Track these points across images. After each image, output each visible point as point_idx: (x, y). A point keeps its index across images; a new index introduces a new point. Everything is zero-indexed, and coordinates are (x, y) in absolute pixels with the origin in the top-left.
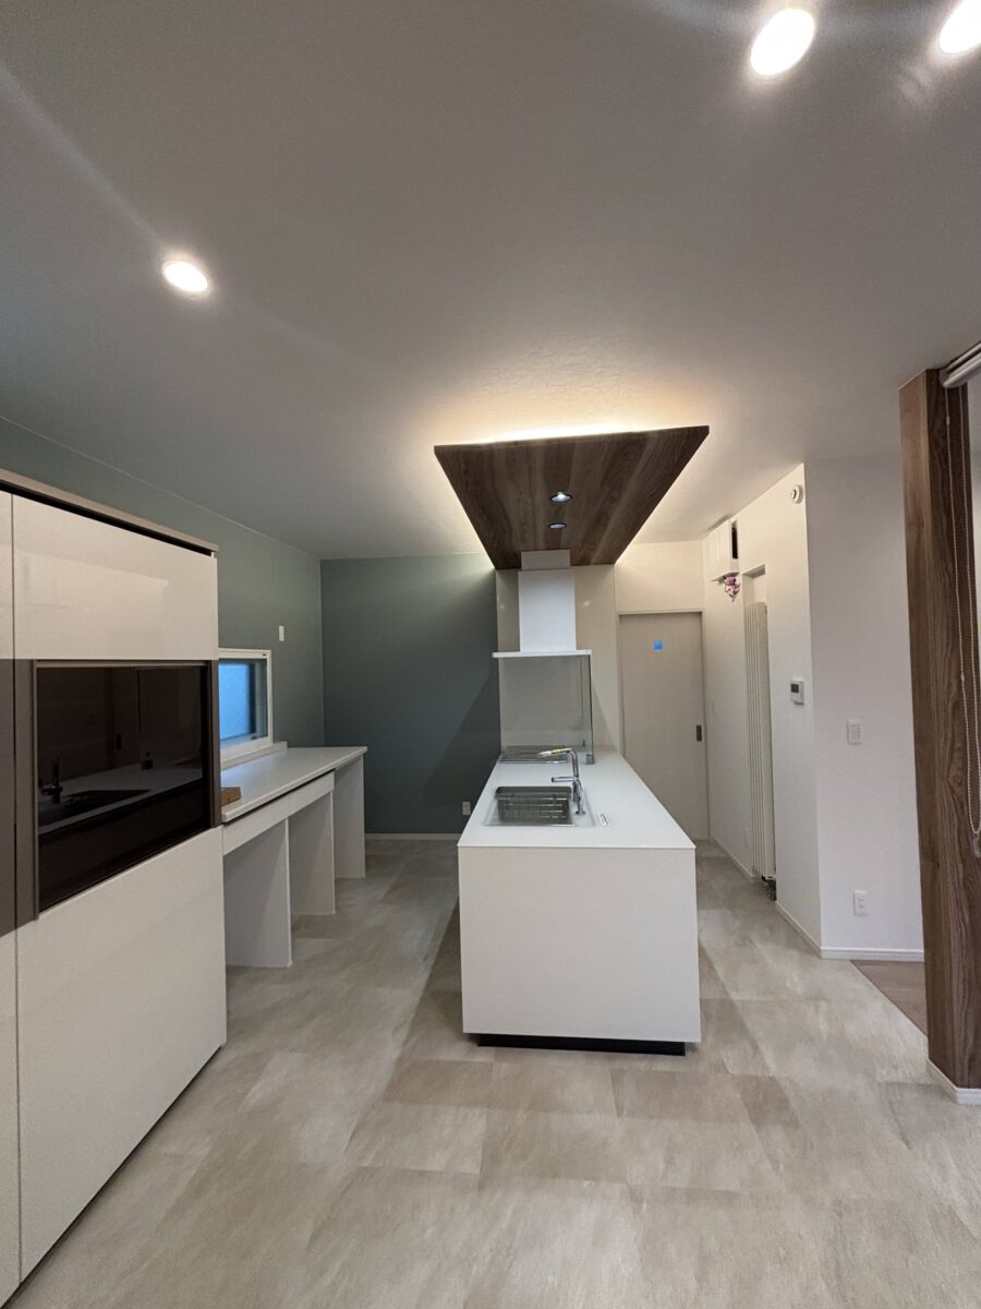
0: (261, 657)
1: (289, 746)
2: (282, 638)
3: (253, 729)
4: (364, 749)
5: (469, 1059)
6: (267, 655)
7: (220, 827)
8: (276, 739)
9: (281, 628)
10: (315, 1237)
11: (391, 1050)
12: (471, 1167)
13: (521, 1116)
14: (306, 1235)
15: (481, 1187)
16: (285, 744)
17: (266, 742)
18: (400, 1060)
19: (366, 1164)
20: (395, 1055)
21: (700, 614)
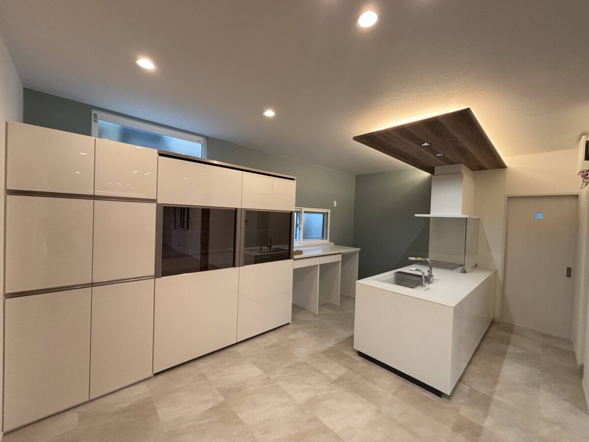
0: (326, 212)
1: (335, 244)
2: (335, 205)
3: (323, 236)
4: (359, 249)
5: (352, 356)
6: (329, 211)
7: (292, 260)
8: (330, 241)
9: (335, 202)
10: (288, 367)
11: (331, 343)
12: (334, 378)
13: (358, 376)
14: (286, 366)
15: (333, 382)
16: (333, 243)
17: (327, 241)
18: (332, 347)
19: (308, 362)
20: (332, 346)
21: (577, 196)
